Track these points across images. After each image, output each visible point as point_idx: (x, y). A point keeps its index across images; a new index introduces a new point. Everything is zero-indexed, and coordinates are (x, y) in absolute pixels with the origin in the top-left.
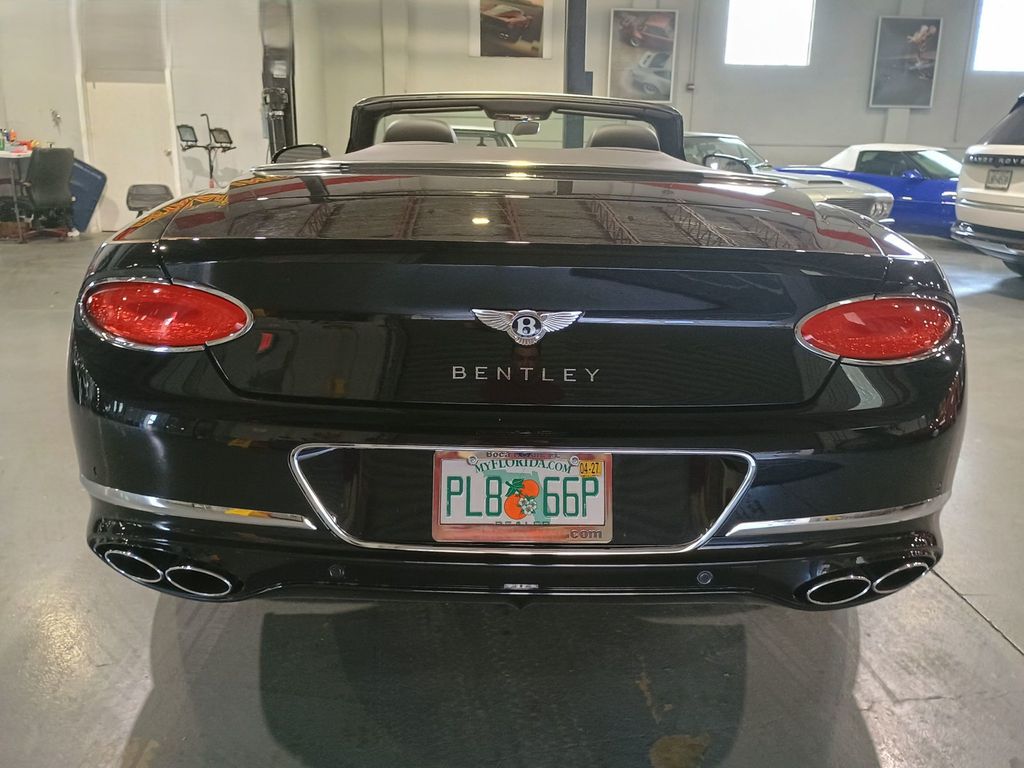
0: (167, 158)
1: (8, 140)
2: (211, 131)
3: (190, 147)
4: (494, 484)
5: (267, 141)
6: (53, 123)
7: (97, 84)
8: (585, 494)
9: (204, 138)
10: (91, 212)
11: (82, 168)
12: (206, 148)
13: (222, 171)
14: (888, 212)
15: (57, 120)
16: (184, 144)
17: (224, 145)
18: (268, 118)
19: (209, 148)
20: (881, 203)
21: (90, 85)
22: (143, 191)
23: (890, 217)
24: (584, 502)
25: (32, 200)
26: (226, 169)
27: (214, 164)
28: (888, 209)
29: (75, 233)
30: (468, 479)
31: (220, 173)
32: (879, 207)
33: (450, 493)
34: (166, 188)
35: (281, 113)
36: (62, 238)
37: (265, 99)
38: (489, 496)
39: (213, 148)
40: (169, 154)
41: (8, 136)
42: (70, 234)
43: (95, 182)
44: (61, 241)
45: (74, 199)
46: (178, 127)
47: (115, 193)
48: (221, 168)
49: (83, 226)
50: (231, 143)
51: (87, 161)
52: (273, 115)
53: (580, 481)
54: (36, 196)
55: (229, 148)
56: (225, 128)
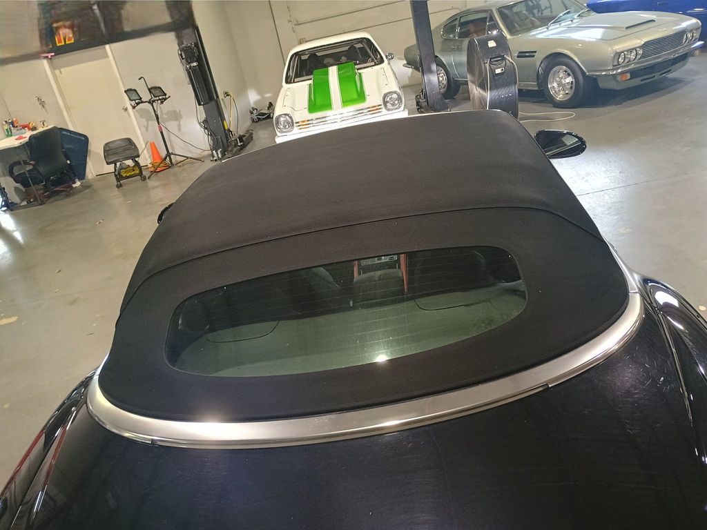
0: (126, 113)
1: (14, 127)
2: (149, 90)
3: (138, 104)
5: (190, 86)
6: (41, 107)
7: (62, 70)
9: (146, 96)
10: (85, 164)
11: (69, 134)
12: (149, 102)
13: (166, 114)
14: (698, 36)
15: (42, 103)
16: (133, 103)
17: (160, 97)
18: (187, 70)
19: (151, 102)
20: (691, 31)
21: (57, 72)
22: (112, 146)
23: (699, 40)
25: (41, 174)
26: (168, 112)
27: (159, 113)
28: (697, 35)
29: (78, 184)
31: (165, 116)
32: (689, 35)
34: (129, 140)
35: (195, 64)
36: (69, 192)
37: (181, 55)
39: (154, 101)
40: (126, 109)
41: (12, 123)
42: (74, 186)
43: (80, 143)
44: (68, 195)
45: (68, 162)
46: (125, 92)
47: (96, 148)
48: (164, 111)
49: (82, 176)
50: (165, 95)
51: (71, 129)
52: (190, 67)
54: (41, 169)
55: (165, 99)
56: (157, 86)
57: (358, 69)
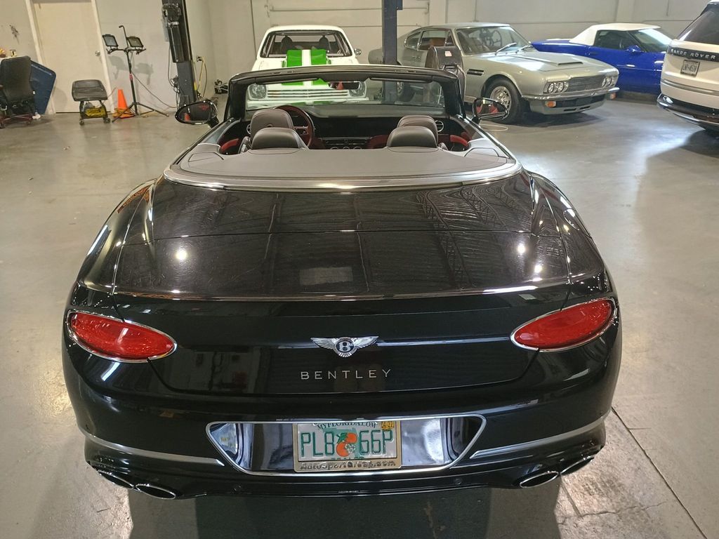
0: (98, 58)
2: (127, 39)
3: (113, 50)
4: (329, 436)
5: (168, 43)
6: (13, 36)
7: (42, 5)
8: (384, 439)
9: (123, 44)
10: (47, 99)
11: (37, 67)
12: (125, 51)
13: (138, 66)
14: (615, 83)
15: (15, 32)
16: (109, 48)
17: (137, 48)
18: (168, 27)
19: (127, 51)
20: (610, 77)
21: (36, 5)
22: (83, 85)
23: (616, 86)
24: (384, 444)
25: (5, 98)
26: (140, 64)
27: (132, 62)
28: (614, 81)
29: (38, 116)
30: (314, 434)
31: (136, 68)
32: (608, 80)
33: (303, 443)
34: (99, 82)
35: (176, 23)
36: (30, 122)
37: (164, 12)
38: (327, 443)
39: (129, 50)
40: (99, 54)
42: (34, 117)
43: (47, 79)
44: (28, 125)
45: (34, 93)
46: (103, 36)
47: (64, 85)
48: (136, 63)
49: (42, 110)
50: (142, 46)
51: (40, 63)
52: (171, 25)
53: (381, 433)
54: (7, 94)
55: (141, 51)
56: (137, 36)
57: (329, 57)
